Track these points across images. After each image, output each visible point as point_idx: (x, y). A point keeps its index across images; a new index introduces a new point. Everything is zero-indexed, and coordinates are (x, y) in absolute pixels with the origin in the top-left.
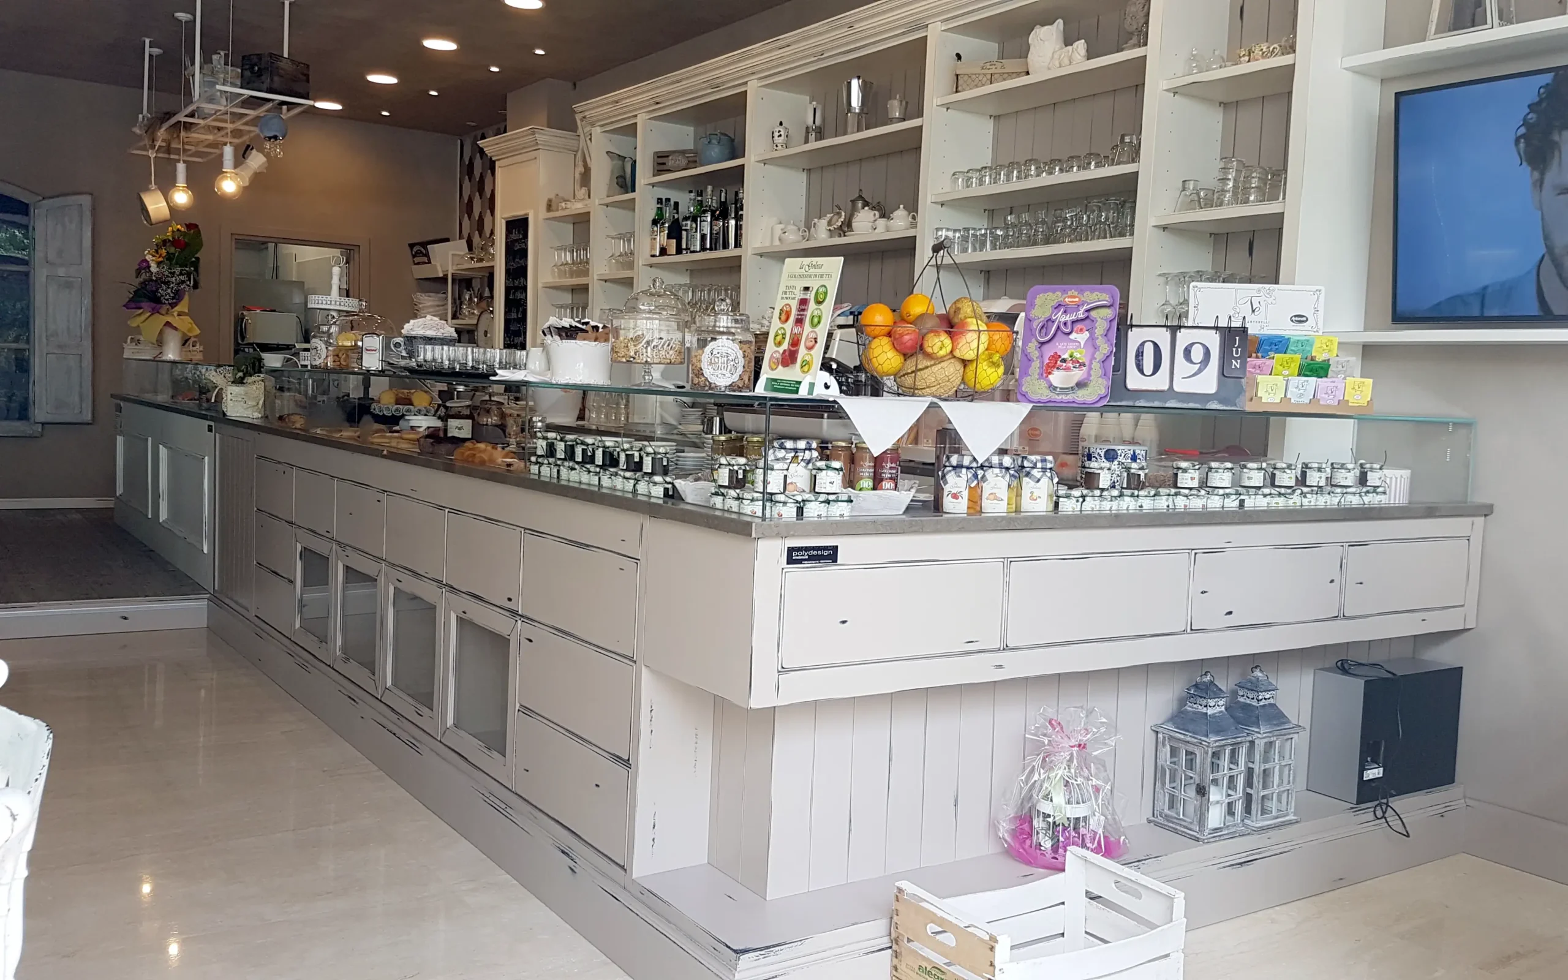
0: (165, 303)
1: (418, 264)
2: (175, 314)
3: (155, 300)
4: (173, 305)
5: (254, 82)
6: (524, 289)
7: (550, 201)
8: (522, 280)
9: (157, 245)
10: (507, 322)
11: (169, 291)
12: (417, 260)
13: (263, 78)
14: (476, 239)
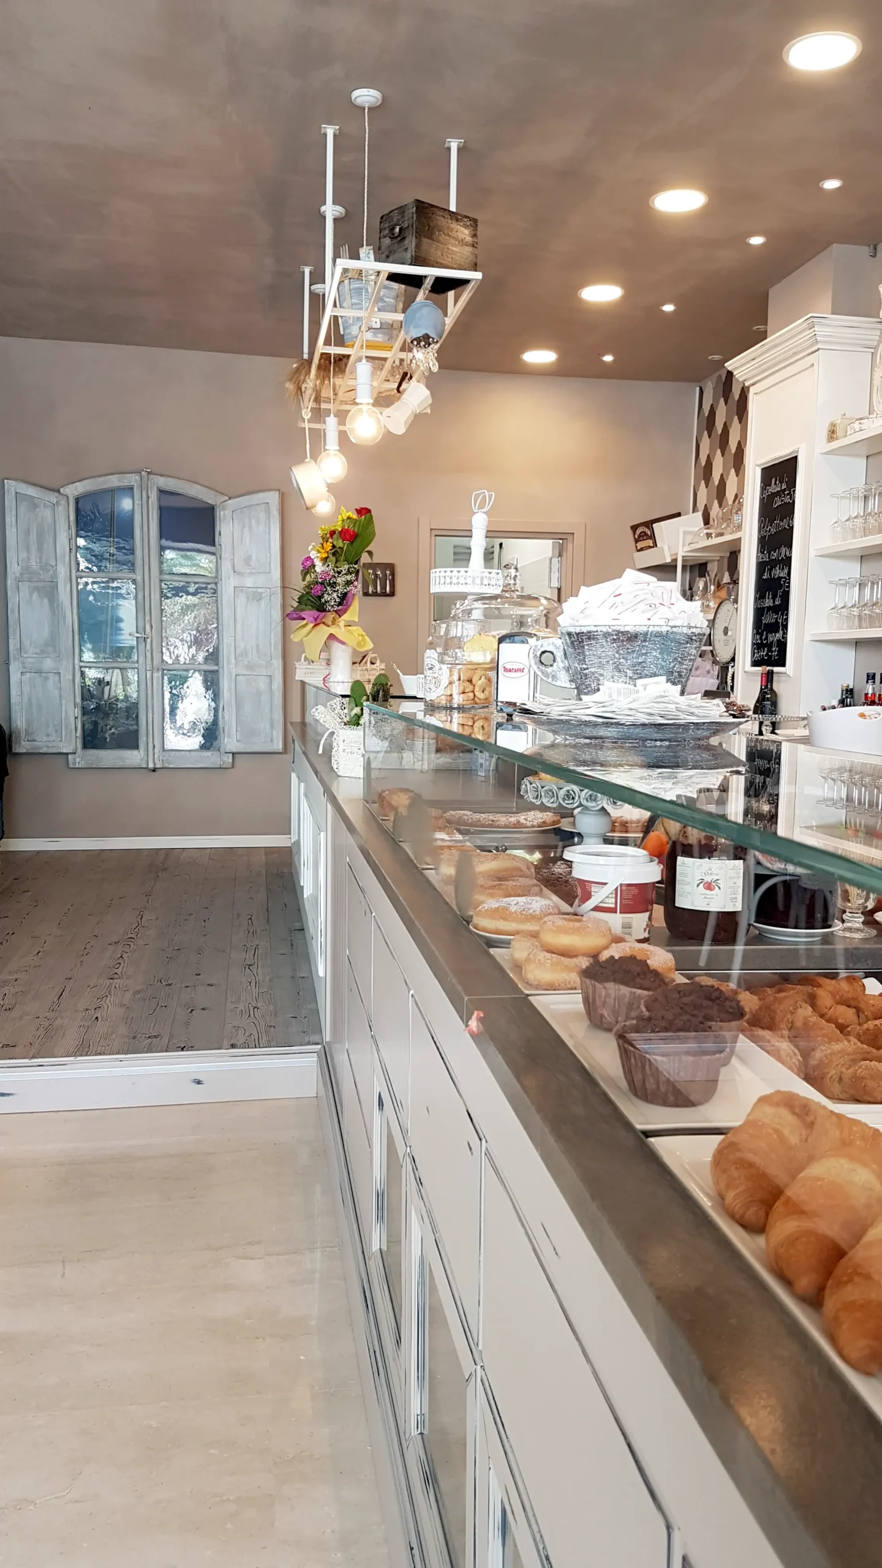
0: (329, 611)
1: (642, 549)
2: (342, 624)
3: (321, 608)
4: (340, 613)
5: (395, 252)
6: (787, 562)
7: (833, 425)
8: (783, 550)
9: (323, 538)
10: (759, 613)
11: (335, 595)
12: (640, 545)
13: (406, 242)
14: (715, 510)
